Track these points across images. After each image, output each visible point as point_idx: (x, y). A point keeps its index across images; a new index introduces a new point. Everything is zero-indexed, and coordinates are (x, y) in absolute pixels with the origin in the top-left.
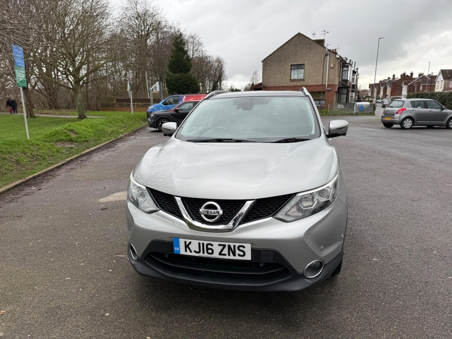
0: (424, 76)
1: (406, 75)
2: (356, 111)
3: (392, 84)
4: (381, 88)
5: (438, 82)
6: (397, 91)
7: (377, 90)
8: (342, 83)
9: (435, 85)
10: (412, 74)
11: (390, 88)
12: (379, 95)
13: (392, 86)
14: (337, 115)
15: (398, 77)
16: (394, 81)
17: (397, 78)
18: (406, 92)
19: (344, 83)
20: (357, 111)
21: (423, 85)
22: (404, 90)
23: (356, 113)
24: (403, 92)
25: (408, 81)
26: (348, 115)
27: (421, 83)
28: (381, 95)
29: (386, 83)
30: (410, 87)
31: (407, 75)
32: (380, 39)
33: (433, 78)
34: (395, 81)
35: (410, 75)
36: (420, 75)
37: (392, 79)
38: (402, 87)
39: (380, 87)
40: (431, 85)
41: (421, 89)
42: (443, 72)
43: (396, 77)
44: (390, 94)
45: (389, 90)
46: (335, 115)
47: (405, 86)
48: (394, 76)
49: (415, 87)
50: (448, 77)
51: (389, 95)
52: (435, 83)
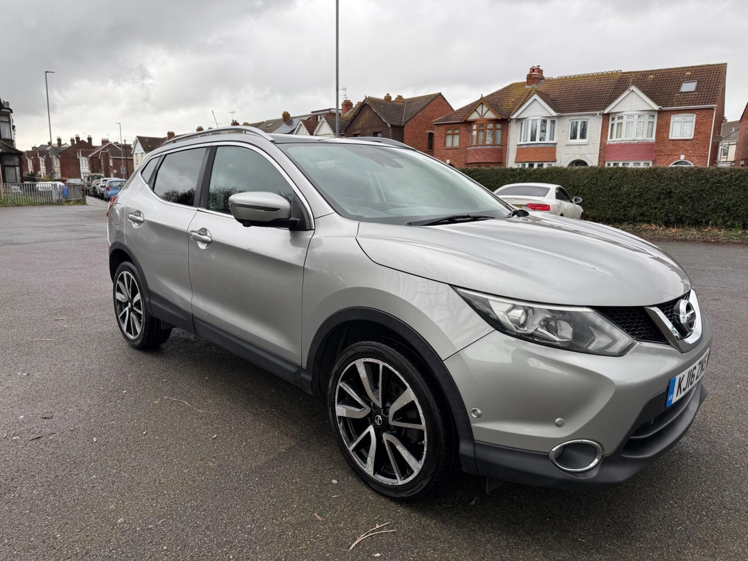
0: (111, 144)
1: (81, 140)
2: (57, 198)
3: (60, 153)
4: (40, 159)
5: (136, 154)
6: (71, 166)
7: (32, 163)
8: (6, 145)
9: (133, 159)
10: (90, 139)
11: (58, 161)
12: (39, 172)
13: (60, 156)
14: (21, 205)
15: (67, 142)
16: (63, 150)
17: (66, 144)
18: (87, 167)
19: (9, 146)
20: (59, 197)
21: (113, 159)
22: (84, 165)
23: (58, 201)
24: (81, 168)
25: (88, 150)
26: (42, 204)
27: (109, 153)
28: (42, 172)
29: (48, 151)
30: (92, 160)
31: (83, 141)
32: (47, 73)
33: (127, 148)
34: (65, 149)
35: (87, 141)
36: (104, 142)
37: (57, 146)
38: (79, 159)
39: (38, 157)
40: (127, 159)
41: (111, 164)
42: (141, 140)
43: (63, 143)
44: (59, 171)
45: (57, 163)
46: (18, 205)
47: (84, 158)
48: (59, 140)
49: (100, 160)
50: (150, 147)
51: (57, 172)
52: (132, 156)
